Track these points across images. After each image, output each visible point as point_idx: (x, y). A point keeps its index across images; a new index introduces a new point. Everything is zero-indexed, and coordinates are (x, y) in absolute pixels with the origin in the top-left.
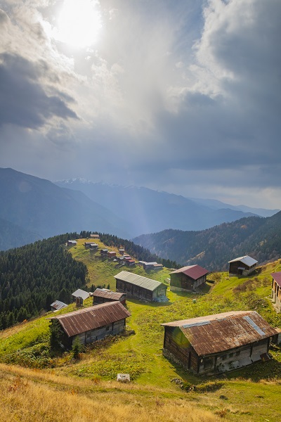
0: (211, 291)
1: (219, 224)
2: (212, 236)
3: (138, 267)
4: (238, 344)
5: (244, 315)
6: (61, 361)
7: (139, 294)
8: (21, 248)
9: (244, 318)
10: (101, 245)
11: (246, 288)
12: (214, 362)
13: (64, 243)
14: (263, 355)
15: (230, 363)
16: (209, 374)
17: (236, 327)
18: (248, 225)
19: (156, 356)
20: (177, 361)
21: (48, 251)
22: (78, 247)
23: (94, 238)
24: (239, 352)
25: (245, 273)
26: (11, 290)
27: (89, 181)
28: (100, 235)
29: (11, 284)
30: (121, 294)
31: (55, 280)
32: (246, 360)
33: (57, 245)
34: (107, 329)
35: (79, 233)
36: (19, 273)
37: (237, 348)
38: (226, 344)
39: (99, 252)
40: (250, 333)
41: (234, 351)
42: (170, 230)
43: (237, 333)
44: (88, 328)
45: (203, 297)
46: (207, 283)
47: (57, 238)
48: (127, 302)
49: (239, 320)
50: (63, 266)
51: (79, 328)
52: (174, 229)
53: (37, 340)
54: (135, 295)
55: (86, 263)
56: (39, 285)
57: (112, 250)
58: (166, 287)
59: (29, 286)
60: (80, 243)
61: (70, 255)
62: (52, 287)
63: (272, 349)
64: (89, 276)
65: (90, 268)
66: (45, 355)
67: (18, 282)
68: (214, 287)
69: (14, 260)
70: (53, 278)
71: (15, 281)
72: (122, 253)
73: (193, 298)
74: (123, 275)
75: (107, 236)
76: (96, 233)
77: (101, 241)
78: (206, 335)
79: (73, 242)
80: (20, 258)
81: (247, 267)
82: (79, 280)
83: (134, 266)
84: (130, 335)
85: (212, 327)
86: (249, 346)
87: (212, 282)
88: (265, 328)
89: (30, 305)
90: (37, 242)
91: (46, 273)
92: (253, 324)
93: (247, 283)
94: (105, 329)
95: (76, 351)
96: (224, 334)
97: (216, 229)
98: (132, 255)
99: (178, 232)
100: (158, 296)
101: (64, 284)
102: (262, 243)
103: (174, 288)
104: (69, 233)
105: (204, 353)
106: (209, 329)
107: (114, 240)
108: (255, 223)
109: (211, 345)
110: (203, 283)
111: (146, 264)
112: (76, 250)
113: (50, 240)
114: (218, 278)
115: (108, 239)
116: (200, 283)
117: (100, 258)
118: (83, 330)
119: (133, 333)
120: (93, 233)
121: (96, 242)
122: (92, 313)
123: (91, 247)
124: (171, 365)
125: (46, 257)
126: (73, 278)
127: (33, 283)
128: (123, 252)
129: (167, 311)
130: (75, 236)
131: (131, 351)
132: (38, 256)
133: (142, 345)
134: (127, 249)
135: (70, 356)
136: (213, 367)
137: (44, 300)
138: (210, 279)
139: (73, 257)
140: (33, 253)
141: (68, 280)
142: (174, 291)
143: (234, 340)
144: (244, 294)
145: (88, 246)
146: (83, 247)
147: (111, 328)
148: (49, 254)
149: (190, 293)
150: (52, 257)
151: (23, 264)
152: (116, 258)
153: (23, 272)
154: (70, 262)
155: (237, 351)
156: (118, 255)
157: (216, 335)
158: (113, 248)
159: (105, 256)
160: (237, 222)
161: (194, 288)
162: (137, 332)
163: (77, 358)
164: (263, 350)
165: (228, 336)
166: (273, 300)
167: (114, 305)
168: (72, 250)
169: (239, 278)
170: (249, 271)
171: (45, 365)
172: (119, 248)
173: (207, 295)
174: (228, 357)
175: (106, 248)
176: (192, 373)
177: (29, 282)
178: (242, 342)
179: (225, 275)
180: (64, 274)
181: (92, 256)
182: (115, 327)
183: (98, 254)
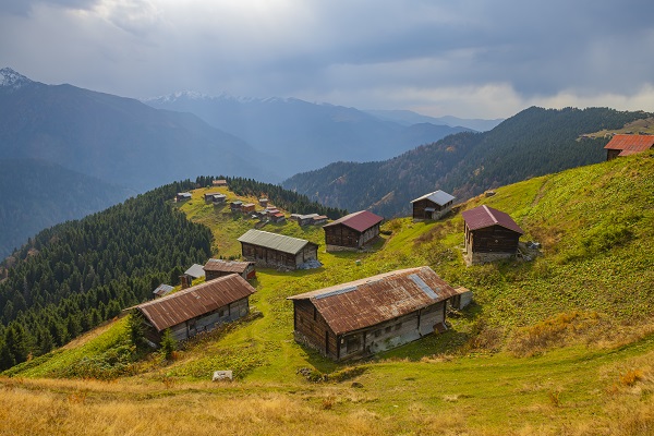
0: (386, 246)
1: (412, 147)
2: (403, 168)
3: (290, 223)
4: (396, 314)
5: (409, 273)
6: (145, 365)
7: (277, 261)
8: (103, 213)
9: (410, 277)
10: (231, 196)
11: (432, 236)
12: (362, 342)
13: (171, 197)
14: (438, 326)
15: (388, 340)
16: (356, 358)
17: (396, 291)
18: (457, 147)
19: (284, 343)
20: (312, 346)
21: (147, 212)
22: (195, 202)
23: (219, 185)
24: (400, 324)
25: (435, 216)
26: (97, 277)
27: (203, 95)
28: (228, 180)
29: (95, 267)
30: (247, 263)
31: (163, 256)
32: (410, 334)
33: (160, 203)
34: (221, 314)
35: (194, 180)
36: (106, 251)
37: (396, 318)
38: (379, 316)
39: (228, 207)
40: (416, 297)
41: (392, 324)
42: (340, 163)
43: (396, 298)
44: (188, 316)
45: (373, 256)
46: (382, 235)
47: (159, 191)
48: (258, 274)
49: (401, 280)
50: (174, 233)
51: (174, 317)
52: (345, 161)
53: (118, 342)
54: (271, 262)
55: (209, 225)
56: (139, 266)
57: (249, 202)
58: (317, 247)
59: (125, 268)
60: (197, 195)
61: (183, 215)
62: (160, 266)
63: (452, 316)
64: (216, 244)
65: (216, 232)
66: (124, 360)
67: (106, 265)
68: (390, 241)
69: (94, 232)
70: (160, 253)
71: (101, 264)
72: (264, 204)
73: (358, 258)
74: (252, 236)
75: (240, 180)
76: (222, 178)
77: (231, 189)
78: (350, 306)
79: (187, 194)
80: (104, 228)
81: (438, 207)
82: (200, 252)
83: (284, 222)
84: (255, 318)
85: (359, 294)
86: (415, 315)
87: (389, 233)
88: (439, 287)
89: (125, 295)
90: (127, 201)
91: (148, 246)
92: (422, 284)
93: (435, 229)
94: (216, 315)
95: (169, 348)
96: (377, 301)
97: (410, 156)
98: (280, 206)
99: (351, 165)
100: (305, 261)
101: (179, 260)
102: (477, 172)
103: (332, 247)
104: (178, 181)
105: (344, 330)
106: (354, 298)
107: (250, 187)
108: (465, 141)
109: (355, 319)
110: (375, 237)
111: (302, 217)
112: (193, 207)
113: (149, 196)
114: (397, 227)
115: (241, 186)
116: (369, 236)
117: (230, 215)
118: (181, 320)
119: (260, 315)
120: (217, 179)
121: (222, 192)
122: (195, 295)
123: (214, 200)
124: (303, 352)
125: (145, 223)
126: (192, 249)
127: (130, 264)
128: (266, 203)
129: (316, 280)
130: (188, 186)
131: (250, 341)
132: (132, 222)
133: (269, 330)
134: (272, 199)
135: (160, 357)
136: (362, 348)
137: (147, 285)
138: (386, 230)
139: (188, 218)
140: (124, 218)
141: (184, 252)
142: (331, 252)
143: (390, 308)
144: (427, 245)
145: (209, 199)
146: (203, 202)
147: (226, 313)
148: (150, 217)
149: (355, 252)
150: (155, 221)
151: (110, 237)
152: (255, 213)
153: (112, 248)
154: (184, 226)
155: (397, 322)
156: (259, 209)
157: (364, 304)
158: (250, 199)
159: (237, 212)
160: (440, 142)
161: (360, 244)
162: (266, 315)
163: (170, 358)
164: (437, 318)
165: (382, 304)
166: (465, 250)
167: (229, 280)
168: (185, 208)
169: (427, 224)
170: (441, 213)
171: (121, 373)
172: (259, 197)
173: (379, 252)
174: (383, 332)
175: (238, 200)
176: (331, 359)
177: (124, 263)
178: (403, 311)
179: (407, 222)
180: (177, 244)
181: (217, 213)
182: (233, 310)
183: (227, 209)
